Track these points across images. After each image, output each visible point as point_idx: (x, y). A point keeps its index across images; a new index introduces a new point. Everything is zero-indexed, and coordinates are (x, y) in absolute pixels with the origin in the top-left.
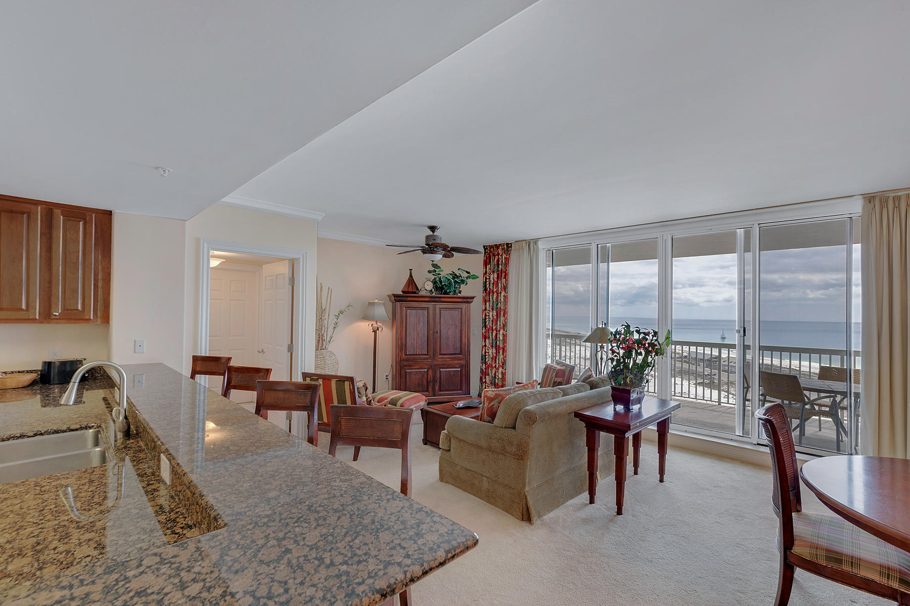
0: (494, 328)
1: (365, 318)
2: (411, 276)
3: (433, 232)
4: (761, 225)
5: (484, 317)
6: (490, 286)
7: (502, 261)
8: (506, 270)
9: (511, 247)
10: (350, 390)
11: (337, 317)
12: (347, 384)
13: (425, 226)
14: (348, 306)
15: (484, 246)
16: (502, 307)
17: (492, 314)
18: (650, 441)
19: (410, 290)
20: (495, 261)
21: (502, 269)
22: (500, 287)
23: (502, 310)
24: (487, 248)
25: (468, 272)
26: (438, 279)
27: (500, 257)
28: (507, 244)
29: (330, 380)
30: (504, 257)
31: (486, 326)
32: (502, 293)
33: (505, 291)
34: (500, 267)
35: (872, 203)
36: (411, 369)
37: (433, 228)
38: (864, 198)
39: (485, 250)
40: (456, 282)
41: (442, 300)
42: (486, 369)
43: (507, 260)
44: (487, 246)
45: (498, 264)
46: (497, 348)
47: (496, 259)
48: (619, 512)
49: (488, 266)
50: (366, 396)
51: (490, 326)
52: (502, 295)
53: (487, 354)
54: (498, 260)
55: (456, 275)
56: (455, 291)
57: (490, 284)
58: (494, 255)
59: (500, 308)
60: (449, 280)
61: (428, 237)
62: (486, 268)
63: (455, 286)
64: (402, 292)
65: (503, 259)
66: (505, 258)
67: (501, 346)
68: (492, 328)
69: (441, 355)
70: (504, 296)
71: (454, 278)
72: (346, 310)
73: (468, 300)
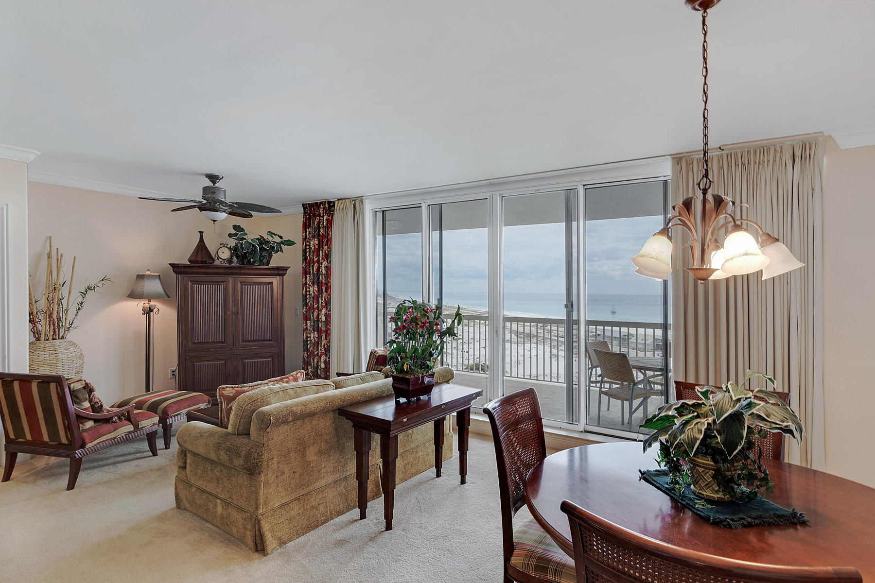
0: (316, 306)
1: (133, 295)
2: (201, 240)
3: (214, 183)
4: (587, 187)
5: (304, 293)
6: (310, 254)
7: (323, 224)
8: (328, 234)
9: (334, 206)
10: (58, 393)
11: (84, 294)
12: (53, 386)
13: (202, 174)
14: (103, 280)
15: (303, 205)
16: (324, 281)
17: (313, 289)
18: (481, 435)
19: (199, 259)
20: (316, 223)
21: (323, 233)
22: (321, 256)
23: (323, 284)
24: (306, 208)
25: (281, 237)
26: (239, 245)
27: (321, 218)
28: (329, 202)
29: (30, 381)
30: (325, 218)
31: (306, 304)
32: (323, 263)
33: (327, 261)
34: (322, 230)
35: (680, 164)
36: (203, 361)
37: (213, 178)
38: (673, 158)
39: (304, 209)
40: (262, 249)
41: (243, 271)
42: (307, 358)
43: (330, 222)
44: (306, 204)
45: (319, 228)
46: (319, 331)
47: (317, 221)
48: (389, 527)
49: (307, 230)
50: (90, 401)
51: (311, 304)
52: (323, 266)
53: (308, 339)
54: (319, 223)
55: (264, 239)
56: (261, 261)
57: (310, 252)
58: (315, 216)
59: (321, 281)
60: (254, 246)
61: (206, 189)
62: (306, 232)
63: (261, 254)
64: (189, 261)
65: (325, 221)
66: (326, 220)
67: (323, 329)
68: (314, 306)
69: (243, 341)
70: (326, 267)
71: (260, 244)
72: (100, 284)
73: (281, 272)
